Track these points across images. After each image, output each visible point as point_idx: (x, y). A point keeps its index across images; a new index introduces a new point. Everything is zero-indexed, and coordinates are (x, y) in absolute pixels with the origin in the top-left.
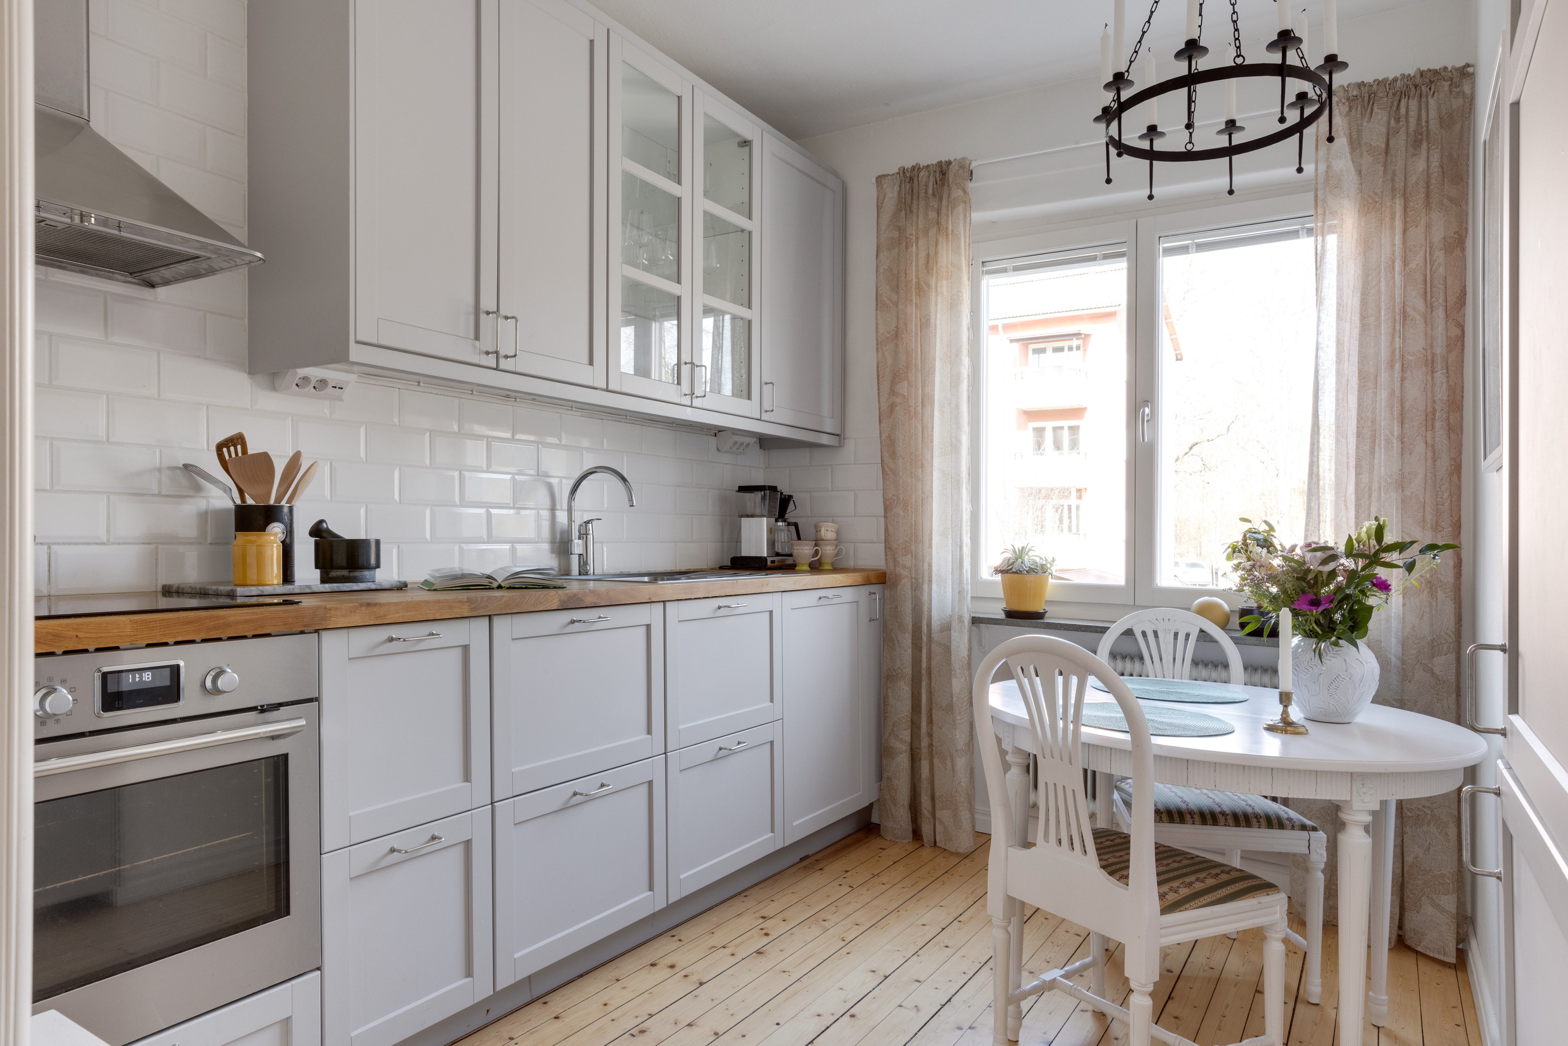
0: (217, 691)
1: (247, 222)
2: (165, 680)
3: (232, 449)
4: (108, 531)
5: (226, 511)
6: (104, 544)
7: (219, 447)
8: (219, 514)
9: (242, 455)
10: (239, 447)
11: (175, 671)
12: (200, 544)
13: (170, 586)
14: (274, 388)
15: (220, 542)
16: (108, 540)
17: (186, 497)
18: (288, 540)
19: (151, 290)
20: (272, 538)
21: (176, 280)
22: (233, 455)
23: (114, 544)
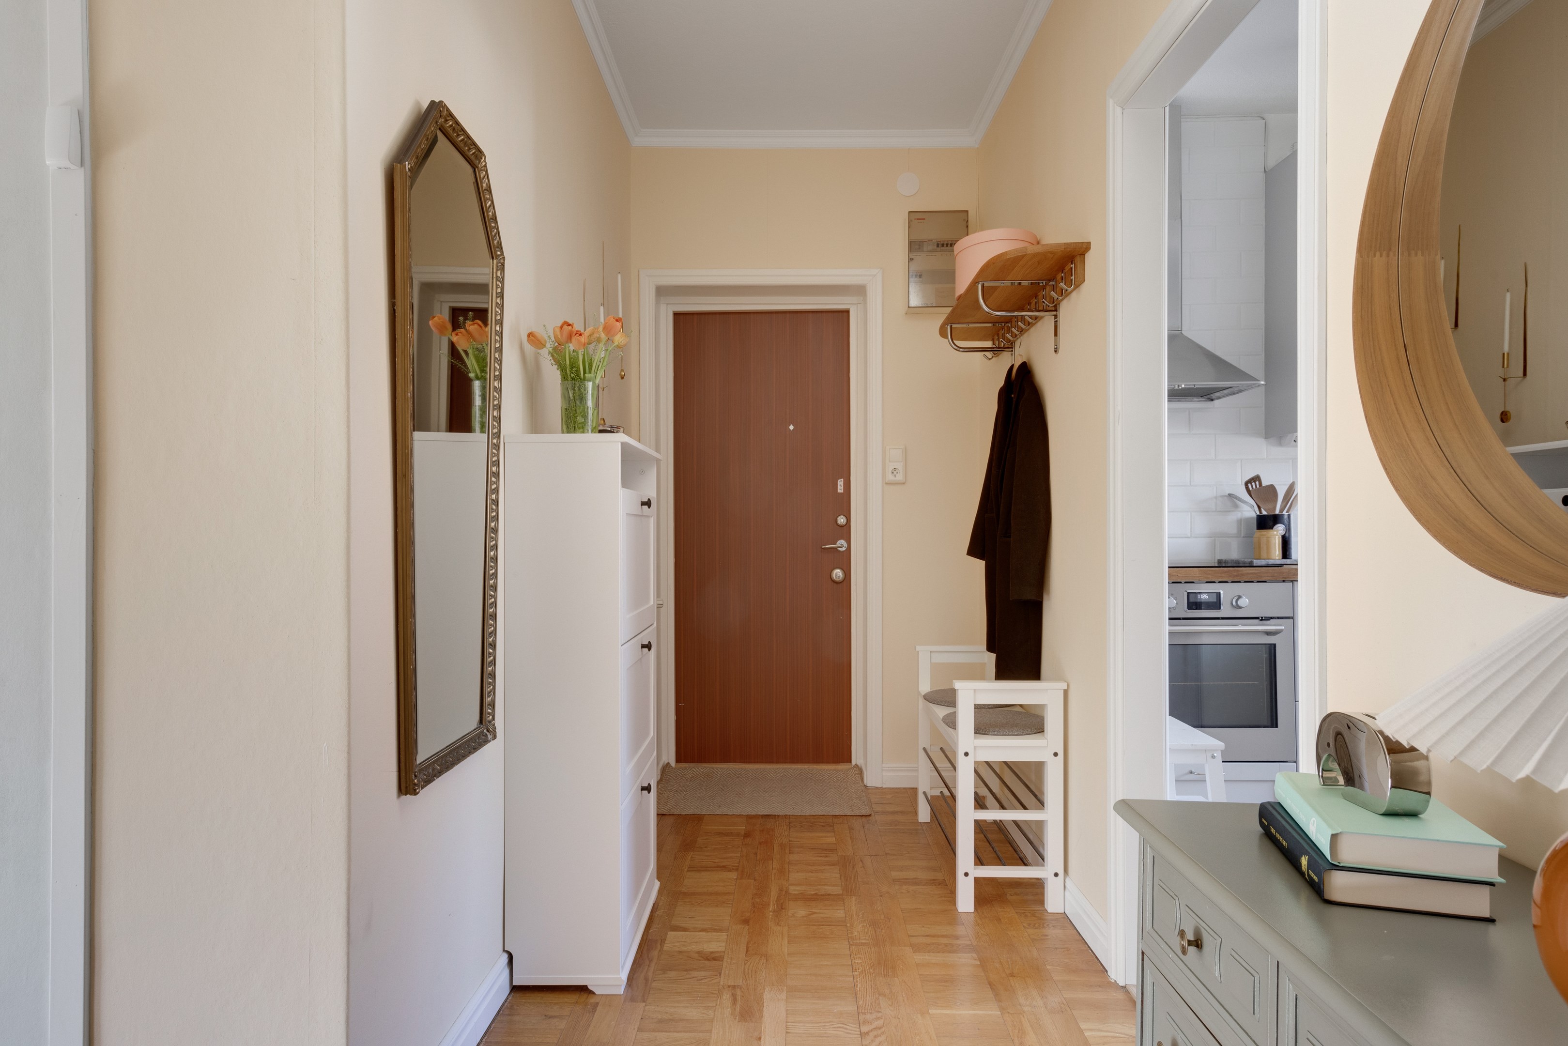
0: (1238, 607)
1: (1264, 351)
2: (1214, 599)
3: (1253, 484)
4: (1191, 531)
5: (1252, 518)
6: (1189, 537)
7: (1246, 484)
8: (1248, 520)
9: (1260, 486)
10: (1257, 483)
11: (1219, 594)
12: (1237, 537)
13: (1222, 560)
14: (1280, 444)
15: (1249, 536)
16: (1191, 536)
17: (1229, 511)
18: (1287, 535)
19: (1212, 402)
20: (1275, 533)
21: (1223, 397)
22: (1254, 487)
23: (1194, 537)
